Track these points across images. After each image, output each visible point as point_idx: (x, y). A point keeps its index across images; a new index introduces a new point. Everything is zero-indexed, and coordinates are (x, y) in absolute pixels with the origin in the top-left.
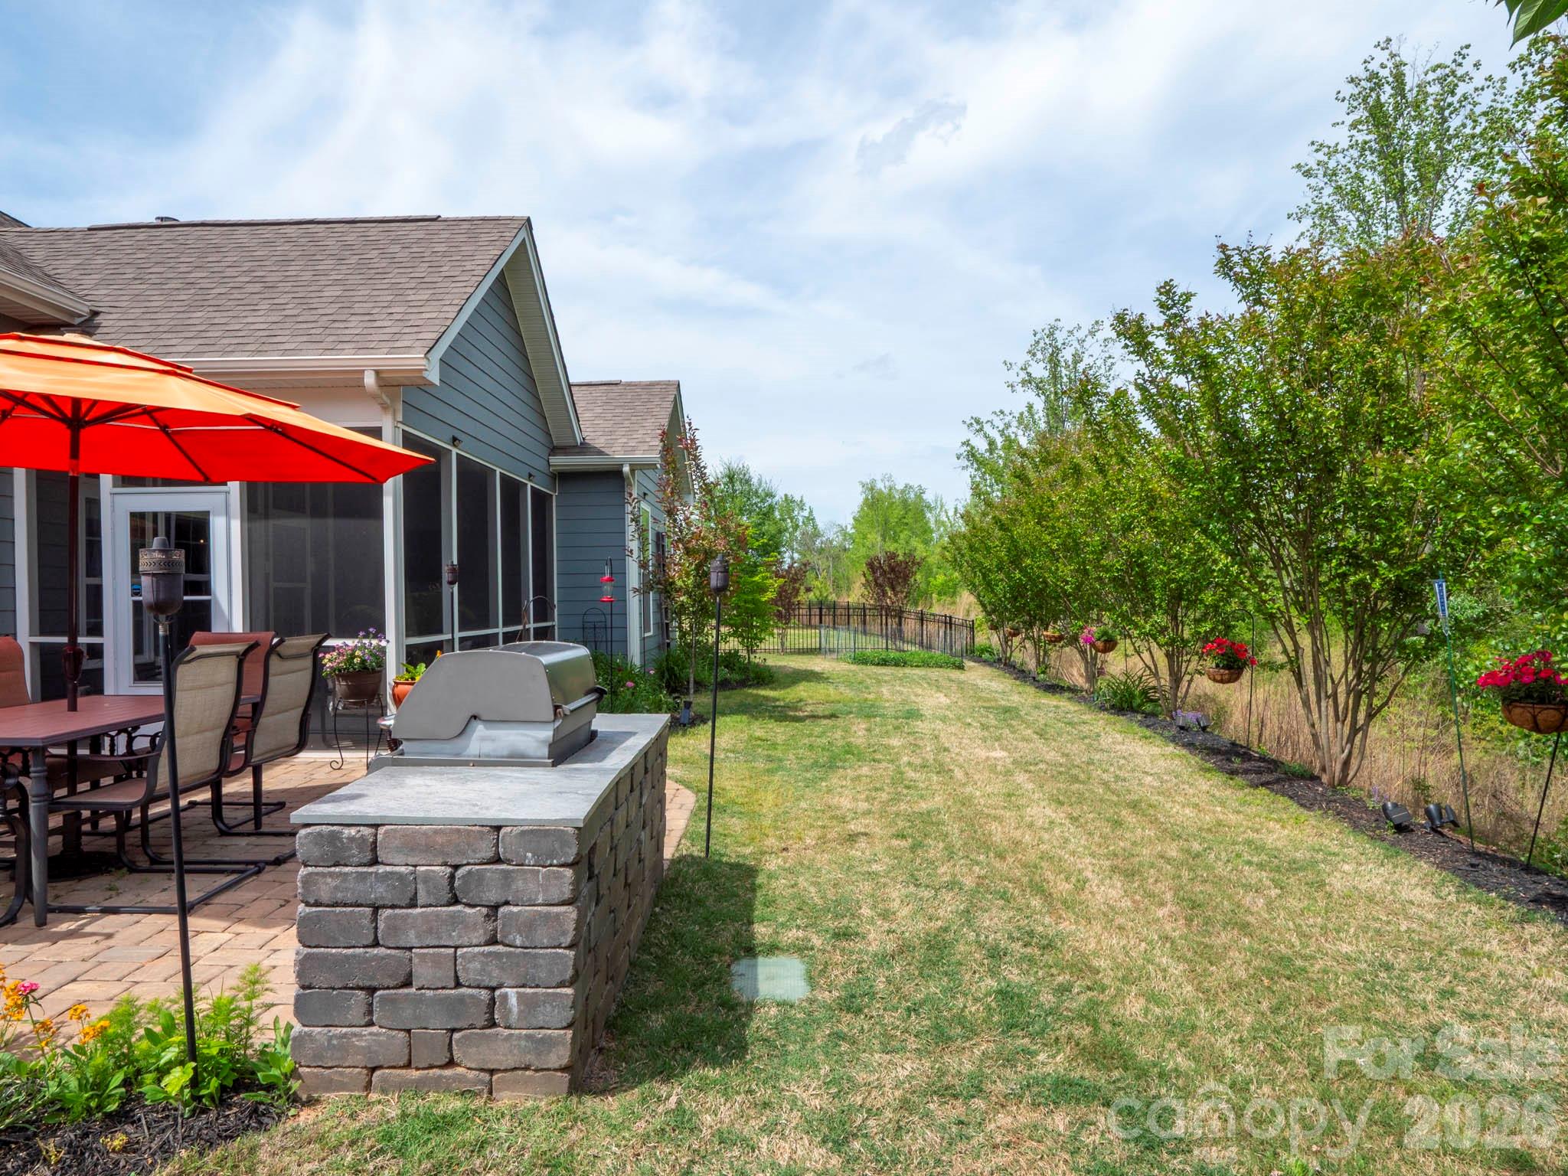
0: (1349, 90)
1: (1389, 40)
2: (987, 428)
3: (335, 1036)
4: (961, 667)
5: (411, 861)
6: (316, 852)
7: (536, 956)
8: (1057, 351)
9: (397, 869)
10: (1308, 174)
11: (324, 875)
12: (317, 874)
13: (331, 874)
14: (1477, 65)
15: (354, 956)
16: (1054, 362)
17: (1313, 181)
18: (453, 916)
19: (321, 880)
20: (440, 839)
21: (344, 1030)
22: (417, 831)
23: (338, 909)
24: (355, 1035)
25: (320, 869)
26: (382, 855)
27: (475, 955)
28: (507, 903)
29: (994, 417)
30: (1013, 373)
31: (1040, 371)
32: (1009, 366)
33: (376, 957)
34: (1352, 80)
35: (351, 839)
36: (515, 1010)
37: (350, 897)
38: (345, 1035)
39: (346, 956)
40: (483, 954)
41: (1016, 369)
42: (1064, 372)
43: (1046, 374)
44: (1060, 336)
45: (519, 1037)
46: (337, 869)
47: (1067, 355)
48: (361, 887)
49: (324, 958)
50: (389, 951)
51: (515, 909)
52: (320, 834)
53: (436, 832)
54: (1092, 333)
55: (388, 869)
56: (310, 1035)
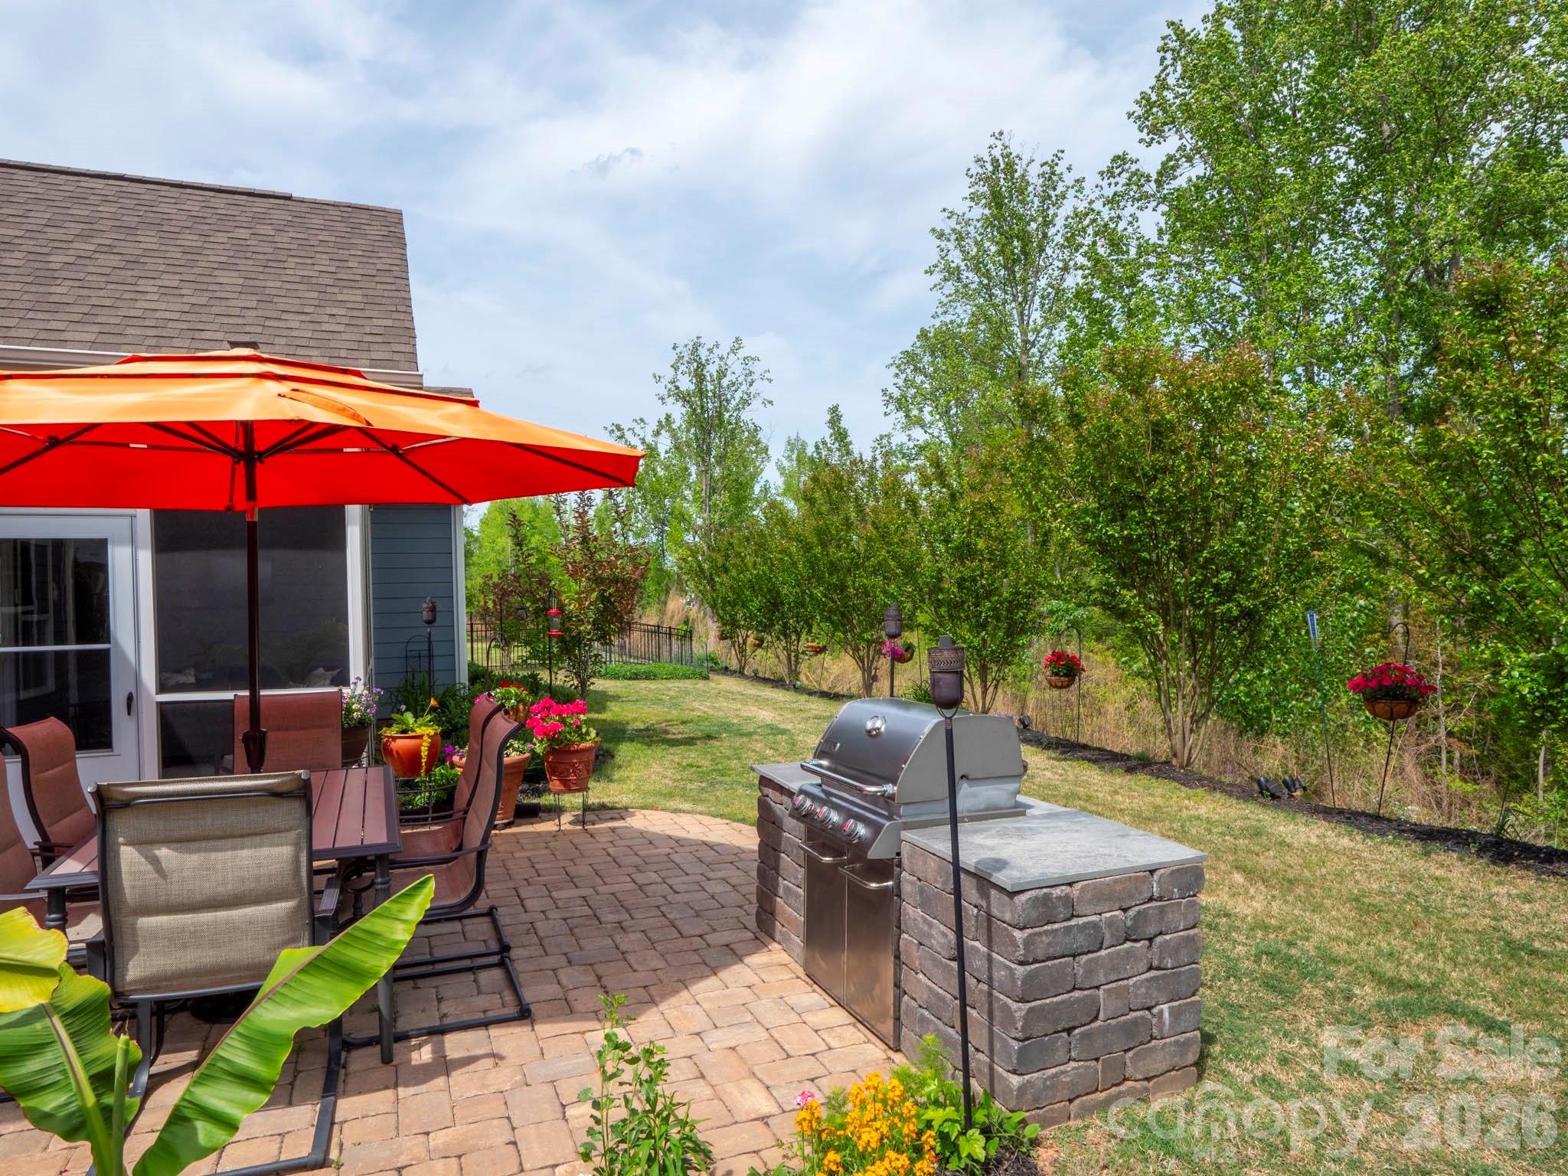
0: (976, 169)
1: (1001, 133)
2: (628, 435)
3: (1049, 1078)
4: (706, 678)
5: (1098, 909)
6: (1034, 914)
7: (1179, 974)
8: (701, 366)
9: (1090, 919)
10: (941, 235)
11: (1040, 934)
12: (1035, 934)
13: (1046, 933)
14: (1069, 169)
15: (1063, 1002)
16: (699, 376)
17: (943, 244)
18: (1128, 951)
19: (1038, 939)
20: (1118, 888)
21: (1054, 1071)
22: (1101, 884)
23: (1049, 963)
24: (1063, 1072)
25: (1037, 930)
26: (1079, 910)
27: (1142, 982)
28: (1161, 933)
29: (634, 425)
30: (661, 385)
31: (686, 384)
32: (658, 378)
33: (1078, 1000)
34: (979, 160)
35: (1059, 898)
36: (1167, 1022)
37: (1059, 950)
38: (1055, 1075)
39: (1057, 1003)
40: (1147, 980)
41: (664, 382)
42: (710, 387)
43: (692, 387)
44: (703, 353)
45: (1171, 1044)
46: (1049, 927)
47: (712, 369)
48: (1067, 940)
49: (1041, 1008)
50: (1086, 992)
51: (1168, 937)
52: (1037, 898)
53: (1116, 882)
54: (734, 351)
55: (1085, 919)
56: (1029, 1082)
